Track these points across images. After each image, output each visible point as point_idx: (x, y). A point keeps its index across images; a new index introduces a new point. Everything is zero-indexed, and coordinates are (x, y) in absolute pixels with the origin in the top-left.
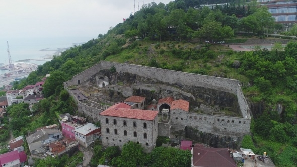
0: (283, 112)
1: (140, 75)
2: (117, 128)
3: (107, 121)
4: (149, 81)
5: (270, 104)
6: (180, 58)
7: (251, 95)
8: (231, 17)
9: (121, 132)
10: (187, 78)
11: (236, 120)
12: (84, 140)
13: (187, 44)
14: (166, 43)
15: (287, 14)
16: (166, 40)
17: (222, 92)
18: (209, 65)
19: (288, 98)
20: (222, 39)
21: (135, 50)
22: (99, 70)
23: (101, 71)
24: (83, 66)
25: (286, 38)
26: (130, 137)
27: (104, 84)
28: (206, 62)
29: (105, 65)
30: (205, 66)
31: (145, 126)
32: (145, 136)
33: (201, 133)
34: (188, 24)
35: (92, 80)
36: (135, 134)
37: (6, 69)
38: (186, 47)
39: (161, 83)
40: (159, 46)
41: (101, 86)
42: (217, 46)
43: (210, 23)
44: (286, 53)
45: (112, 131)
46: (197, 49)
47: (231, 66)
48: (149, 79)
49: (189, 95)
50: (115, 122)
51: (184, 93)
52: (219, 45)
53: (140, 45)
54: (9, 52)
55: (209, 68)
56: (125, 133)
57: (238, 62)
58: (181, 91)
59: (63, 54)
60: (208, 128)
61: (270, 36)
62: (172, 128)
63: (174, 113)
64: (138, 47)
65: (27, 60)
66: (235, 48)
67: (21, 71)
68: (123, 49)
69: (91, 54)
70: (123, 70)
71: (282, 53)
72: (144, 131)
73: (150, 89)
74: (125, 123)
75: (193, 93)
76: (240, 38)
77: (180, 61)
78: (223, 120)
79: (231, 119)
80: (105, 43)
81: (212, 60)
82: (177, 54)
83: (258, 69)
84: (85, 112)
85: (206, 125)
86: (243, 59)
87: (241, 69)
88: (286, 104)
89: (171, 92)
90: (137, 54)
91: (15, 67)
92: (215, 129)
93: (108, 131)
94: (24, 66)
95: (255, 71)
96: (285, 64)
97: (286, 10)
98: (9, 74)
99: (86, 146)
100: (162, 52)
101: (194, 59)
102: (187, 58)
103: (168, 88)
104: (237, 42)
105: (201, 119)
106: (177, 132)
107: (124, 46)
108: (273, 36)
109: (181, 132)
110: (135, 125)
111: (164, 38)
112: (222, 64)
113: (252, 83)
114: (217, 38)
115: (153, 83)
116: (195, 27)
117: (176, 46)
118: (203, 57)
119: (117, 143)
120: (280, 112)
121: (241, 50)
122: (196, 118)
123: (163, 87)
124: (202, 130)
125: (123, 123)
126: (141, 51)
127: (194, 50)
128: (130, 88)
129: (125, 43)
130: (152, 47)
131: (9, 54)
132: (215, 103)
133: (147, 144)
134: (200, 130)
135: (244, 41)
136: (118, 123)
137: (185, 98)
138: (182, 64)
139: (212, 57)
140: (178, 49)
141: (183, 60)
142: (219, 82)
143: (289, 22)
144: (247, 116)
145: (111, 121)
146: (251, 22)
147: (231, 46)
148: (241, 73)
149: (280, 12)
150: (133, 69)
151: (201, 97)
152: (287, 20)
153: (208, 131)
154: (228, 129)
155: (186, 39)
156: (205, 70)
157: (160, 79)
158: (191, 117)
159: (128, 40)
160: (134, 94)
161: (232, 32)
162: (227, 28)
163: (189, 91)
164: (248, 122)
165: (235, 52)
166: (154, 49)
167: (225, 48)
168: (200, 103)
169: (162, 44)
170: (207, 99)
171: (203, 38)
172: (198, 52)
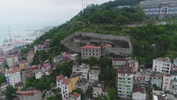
0: (145, 48)
1: (93, 37)
2: (87, 53)
3: (84, 50)
4: (96, 39)
5: (140, 45)
6: (108, 30)
7: (133, 42)
8: (129, 13)
9: (89, 54)
10: (111, 37)
11: (127, 49)
12: (74, 59)
13: (111, 25)
14: (102, 24)
15: (155, 11)
16: (102, 23)
17: (123, 41)
18: (119, 32)
19: (146, 43)
20: (124, 22)
21: (89, 28)
22: (74, 36)
23: (75, 36)
24: (65, 35)
25: (150, 22)
26: (92, 55)
27: (77, 41)
28: (118, 31)
29: (77, 33)
30: (118, 33)
31: (97, 51)
32: (97, 55)
33: (116, 55)
34: (111, 16)
35: (72, 40)
36: (94, 54)
37: (8, 41)
38: (110, 26)
39: (101, 39)
40: (99, 25)
41: (76, 41)
42: (123, 25)
43: (120, 16)
44: (147, 27)
45: (85, 54)
46: (115, 27)
47: (127, 32)
48: (96, 38)
49: (111, 43)
50: (87, 51)
51: (110, 42)
52: (124, 25)
53: (91, 25)
54: (9, 31)
55: (119, 33)
56: (90, 54)
57: (130, 31)
58: (108, 42)
59: (50, 31)
60: (118, 53)
61: (144, 21)
62: (105, 54)
63: (106, 48)
64: (90, 26)
65: (19, 37)
66: (129, 26)
67: (17, 42)
68: (83, 27)
69: (66, 30)
70: (85, 35)
71: (146, 27)
72: (97, 53)
73: (97, 41)
74: (90, 51)
75: (113, 42)
76: (132, 22)
77: (108, 31)
78: (123, 50)
79: (125, 49)
80: (72, 25)
81: (120, 31)
82: (107, 29)
83: (137, 33)
84: (73, 50)
85: (117, 52)
86: (132, 30)
87: (131, 33)
88: (145, 45)
89: (105, 42)
90: (90, 29)
91: (13, 40)
92: (121, 53)
93: (84, 54)
94: (18, 39)
95: (136, 34)
96: (146, 31)
97: (155, 10)
98: (11, 44)
99: (75, 61)
100: (100, 28)
101: (113, 30)
102: (111, 30)
103: (104, 41)
104: (131, 24)
105: (116, 50)
106: (107, 55)
107: (83, 26)
108: (145, 21)
109: (109, 55)
110: (93, 51)
111: (101, 22)
112: (124, 32)
113: (135, 38)
114: (123, 22)
115: (98, 39)
116: (114, 18)
117: (106, 26)
118: (117, 29)
119: (87, 58)
120: (143, 48)
121: (132, 26)
122: (114, 49)
123: (102, 41)
124: (116, 54)
125: (89, 50)
126: (92, 28)
127: (114, 27)
128: (89, 42)
129: (83, 25)
130: (96, 26)
131: (10, 33)
132: (121, 45)
133: (98, 57)
134: (115, 54)
135: (133, 23)
136: (88, 51)
137: (110, 44)
138: (109, 32)
139: (120, 29)
140: (107, 26)
141: (109, 31)
142: (122, 38)
143: (156, 15)
144: (131, 48)
145: (85, 50)
146: (136, 16)
147: (128, 25)
148: (131, 35)
149: (152, 10)
150: (89, 34)
151: (116, 43)
152: (155, 14)
153: (118, 54)
154: (125, 53)
155: (110, 23)
156: (118, 34)
157: (100, 38)
158: (112, 49)
159: (84, 23)
160: (90, 43)
161: (128, 20)
162: (126, 18)
163: (112, 42)
164: (131, 50)
165: (129, 27)
166: (97, 27)
167: (125, 26)
168: (116, 46)
169: (100, 25)
170: (118, 44)
171: (117, 22)
172: (115, 28)
